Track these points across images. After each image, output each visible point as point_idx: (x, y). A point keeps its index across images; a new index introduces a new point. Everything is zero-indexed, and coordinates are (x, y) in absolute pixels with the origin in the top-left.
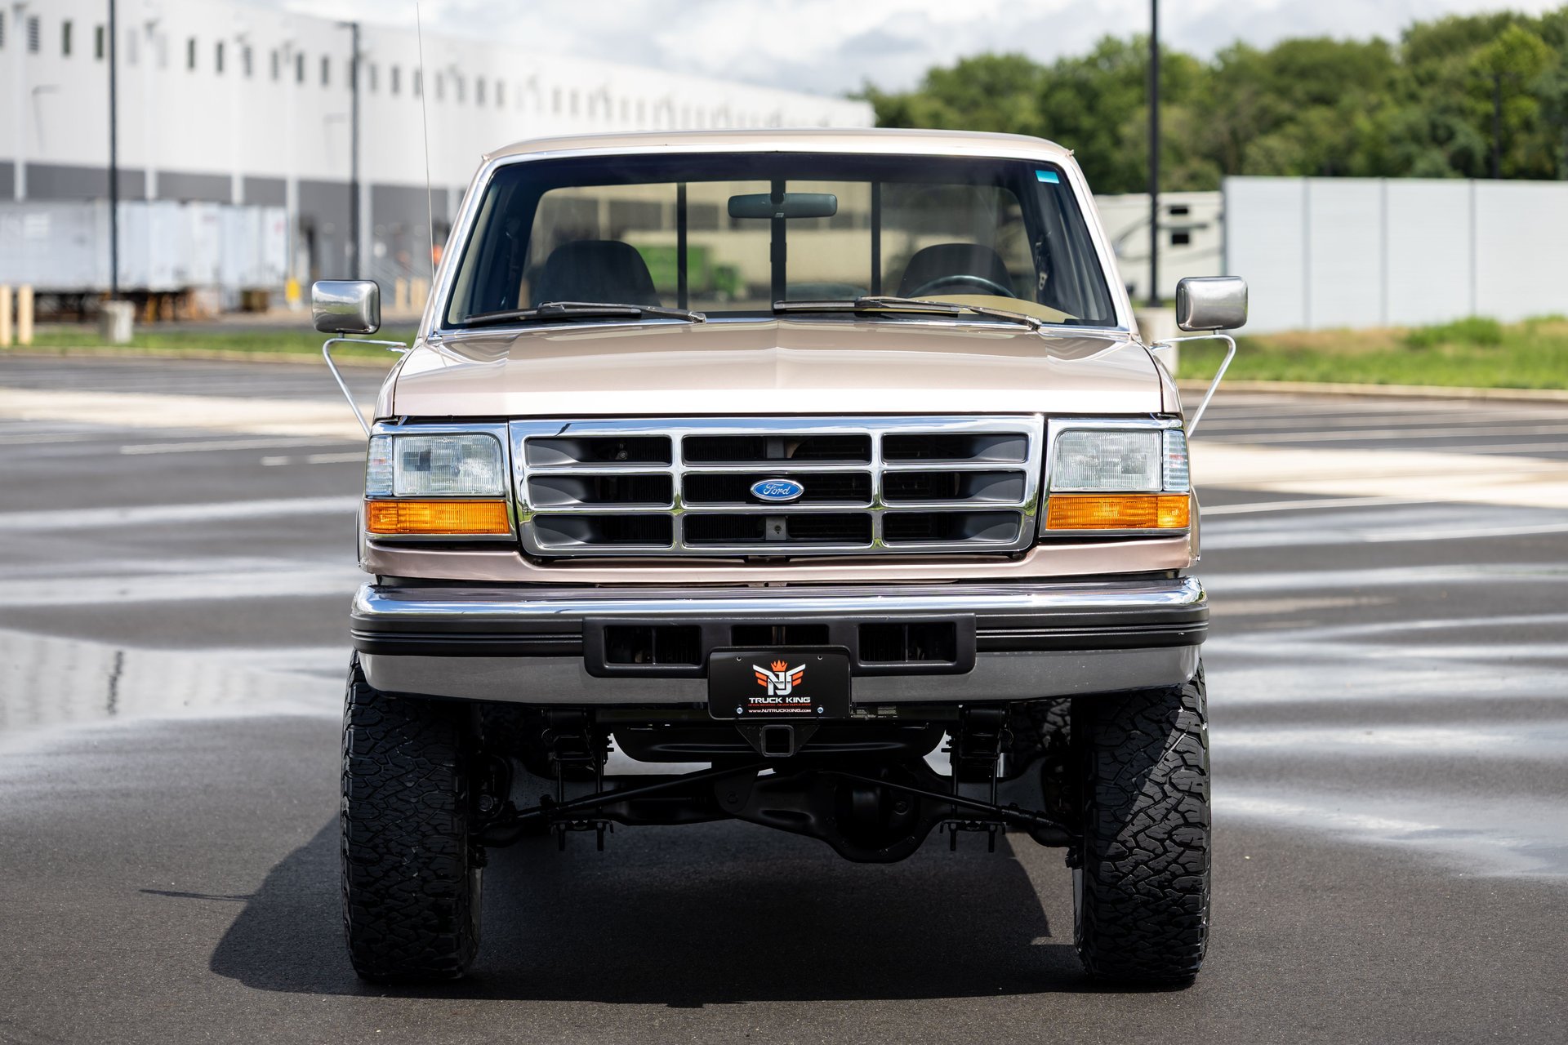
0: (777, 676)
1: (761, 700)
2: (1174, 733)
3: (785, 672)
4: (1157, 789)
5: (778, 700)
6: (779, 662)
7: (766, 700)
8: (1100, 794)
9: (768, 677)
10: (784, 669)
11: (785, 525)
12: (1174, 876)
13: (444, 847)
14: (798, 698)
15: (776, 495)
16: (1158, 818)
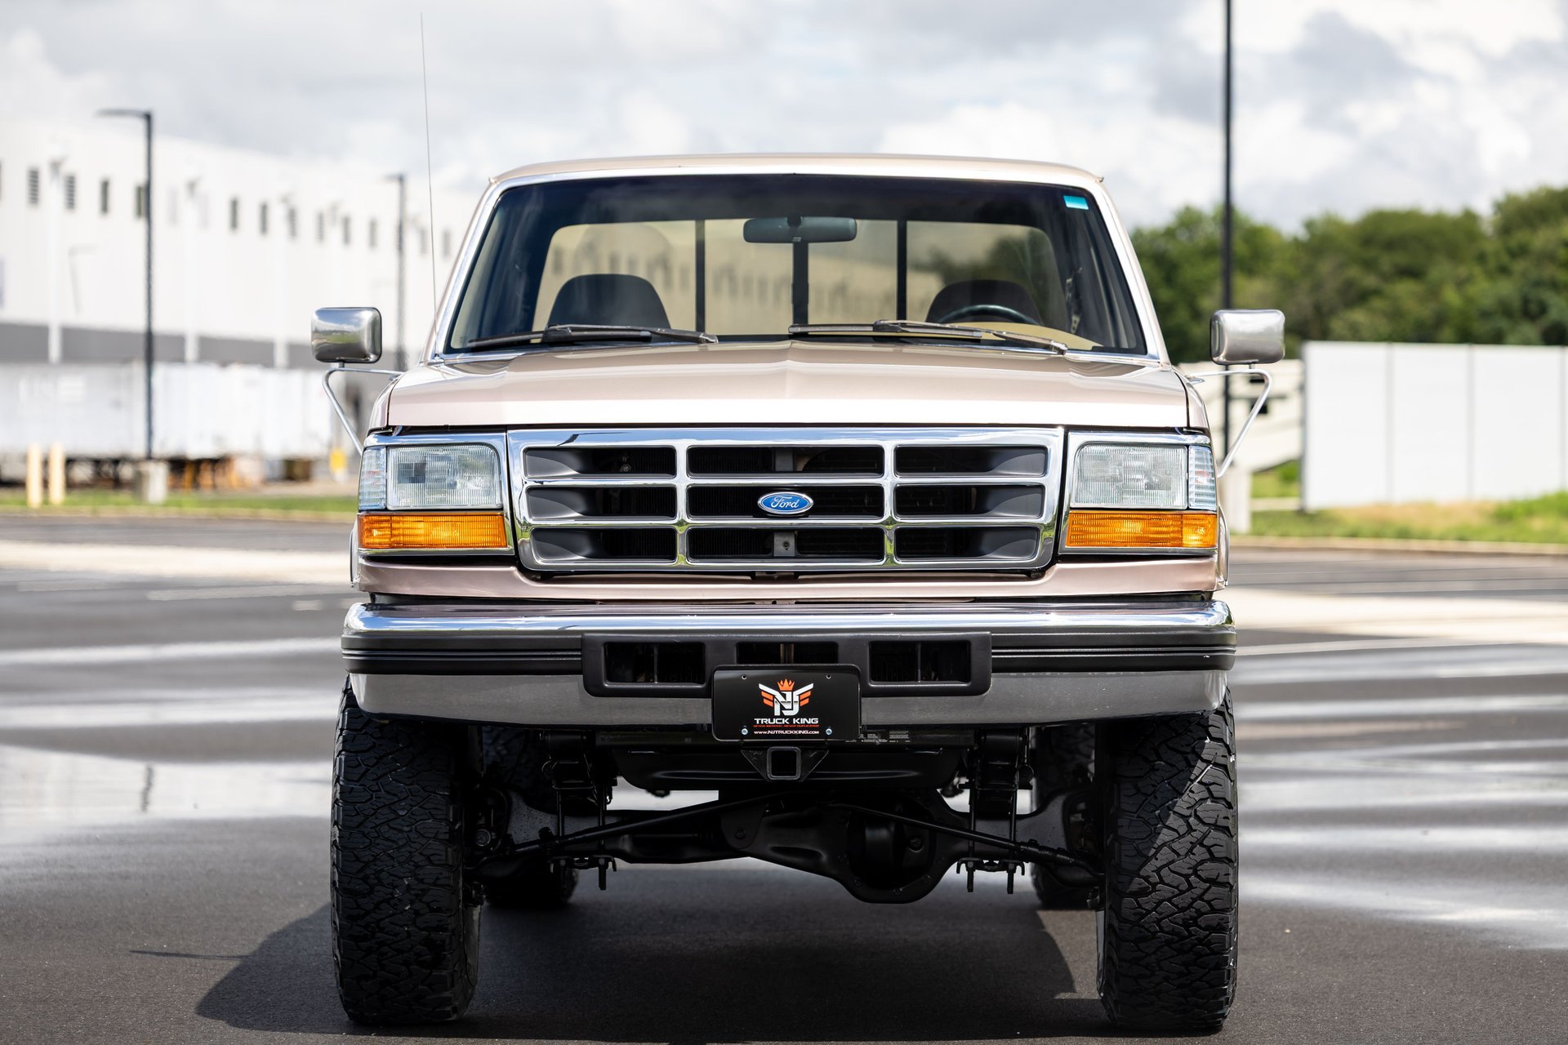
0: (784, 696)
1: (767, 721)
2: (1200, 764)
3: (792, 691)
4: (1181, 822)
5: (784, 721)
6: (786, 681)
7: (772, 721)
8: (1122, 826)
9: (774, 696)
10: (791, 689)
11: (793, 541)
12: (1200, 913)
13: (438, 879)
14: (805, 719)
15: (784, 509)
16: (1182, 852)
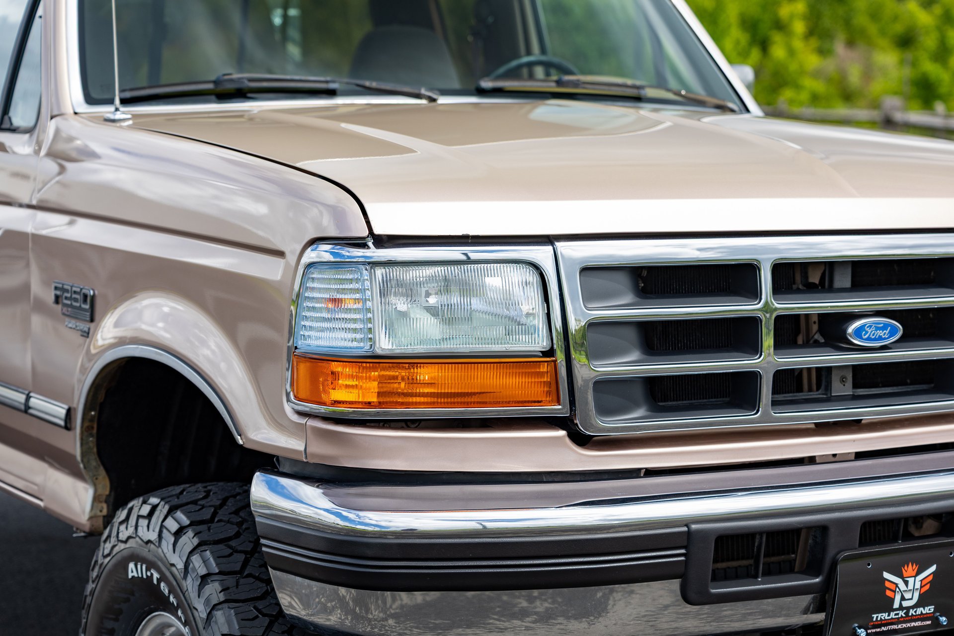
0: (906, 583)
1: (884, 616)
3: (915, 577)
5: (902, 613)
6: (910, 564)
7: (889, 615)
9: (897, 585)
10: (914, 573)
11: (851, 375)
14: (922, 609)
15: (875, 339)
